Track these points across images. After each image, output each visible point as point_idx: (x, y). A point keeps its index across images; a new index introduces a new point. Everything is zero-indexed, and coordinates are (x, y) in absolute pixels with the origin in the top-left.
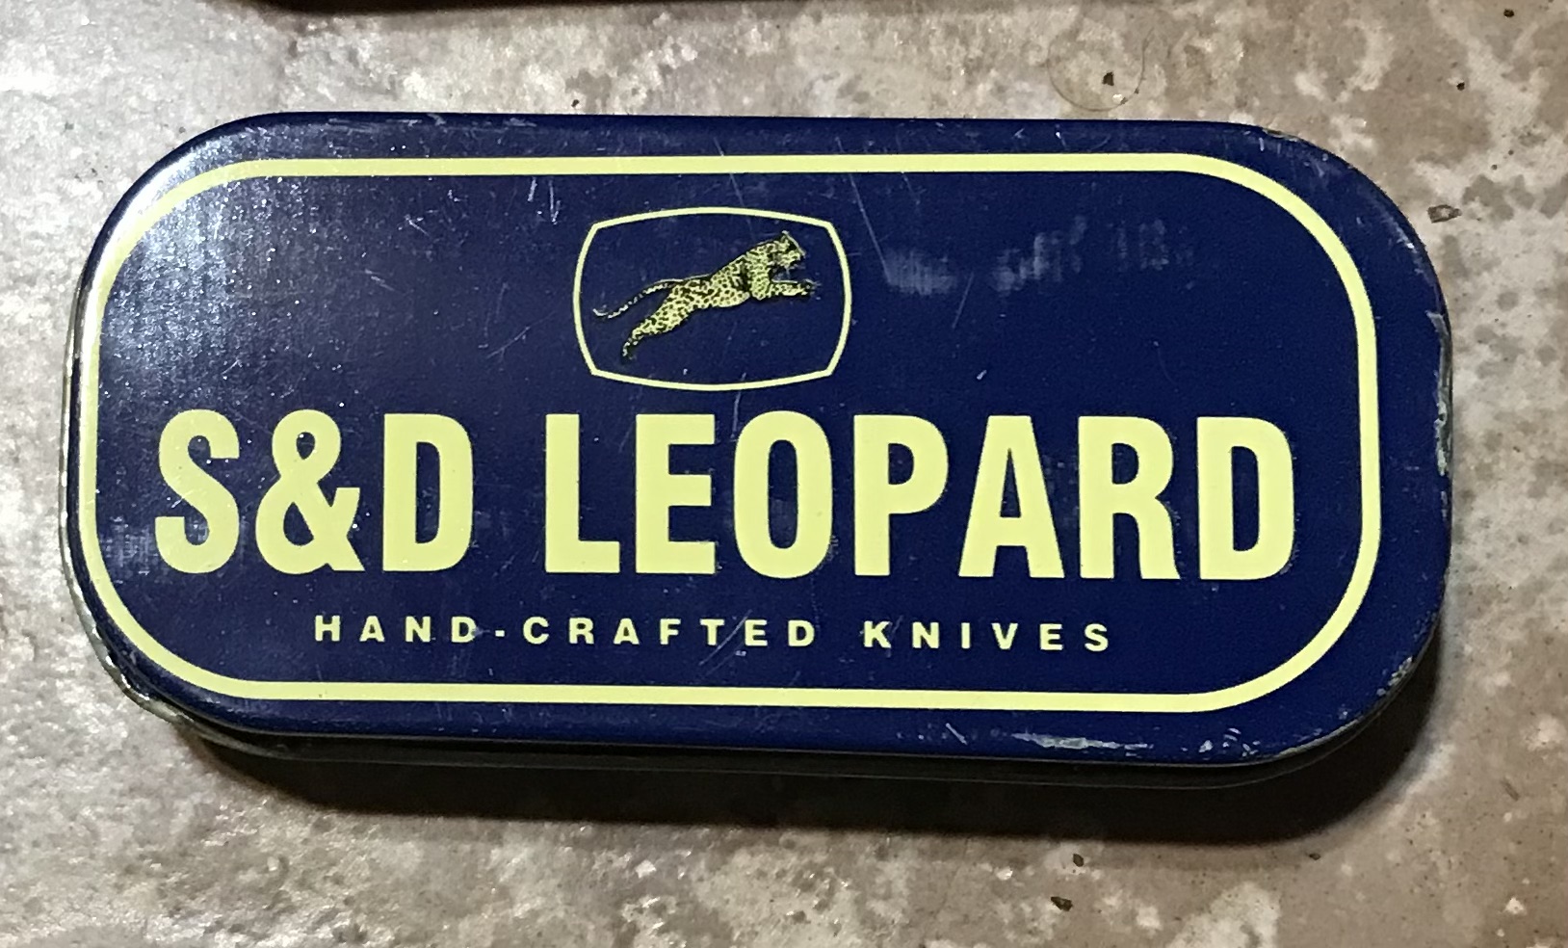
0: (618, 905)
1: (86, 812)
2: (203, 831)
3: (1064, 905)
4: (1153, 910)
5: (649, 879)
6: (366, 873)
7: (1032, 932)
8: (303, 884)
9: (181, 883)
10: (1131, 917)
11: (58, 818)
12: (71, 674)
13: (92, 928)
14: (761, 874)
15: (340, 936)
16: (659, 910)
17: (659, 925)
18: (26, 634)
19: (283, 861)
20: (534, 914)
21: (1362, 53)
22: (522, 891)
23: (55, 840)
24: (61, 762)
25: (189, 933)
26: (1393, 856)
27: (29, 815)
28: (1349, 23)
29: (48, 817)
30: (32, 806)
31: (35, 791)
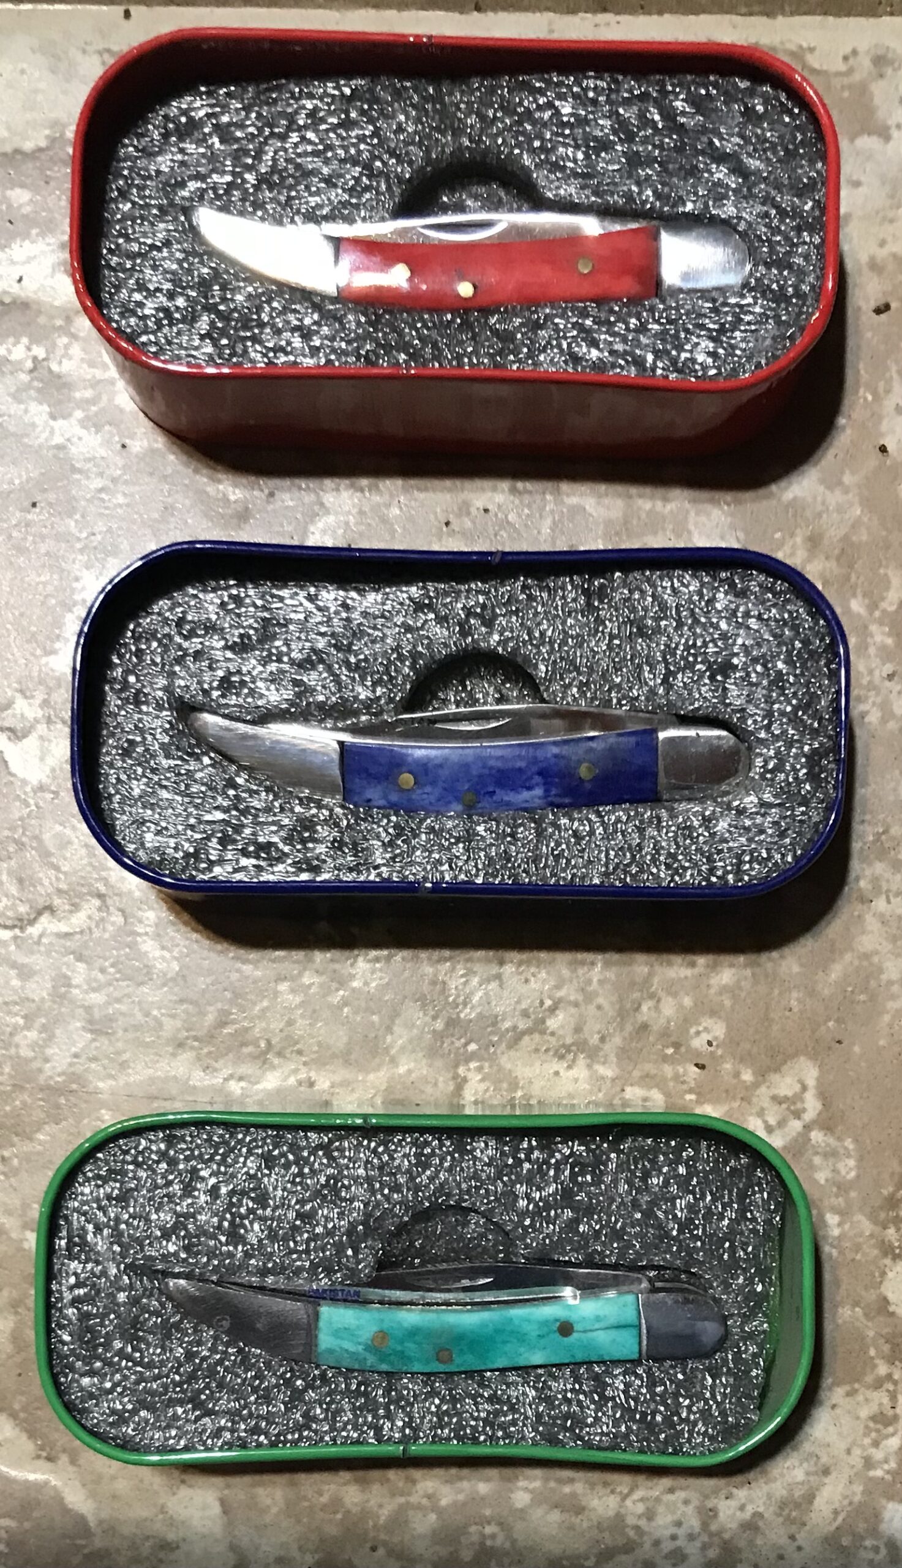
0: (456, 1066)
1: (155, 1012)
2: (223, 1024)
3: (702, 1067)
4: (750, 1071)
5: (473, 1053)
6: (316, 1048)
7: (683, 1082)
8: (280, 1054)
9: (210, 1053)
10: (737, 1075)
11: (139, 1016)
12: (146, 934)
13: (159, 1078)
14: (537, 1050)
15: (300, 1083)
16: (479, 1069)
17: (479, 1077)
18: (120, 910)
19: (269, 1042)
20: (410, 1071)
21: (888, 589)
22: (403, 1059)
23: (137, 1028)
24: (142, 983)
25: (215, 1081)
26: (882, 1043)
27: (123, 1014)
28: (882, 571)
29: (133, 1015)
30: (123, 1007)
31: (125, 1000)
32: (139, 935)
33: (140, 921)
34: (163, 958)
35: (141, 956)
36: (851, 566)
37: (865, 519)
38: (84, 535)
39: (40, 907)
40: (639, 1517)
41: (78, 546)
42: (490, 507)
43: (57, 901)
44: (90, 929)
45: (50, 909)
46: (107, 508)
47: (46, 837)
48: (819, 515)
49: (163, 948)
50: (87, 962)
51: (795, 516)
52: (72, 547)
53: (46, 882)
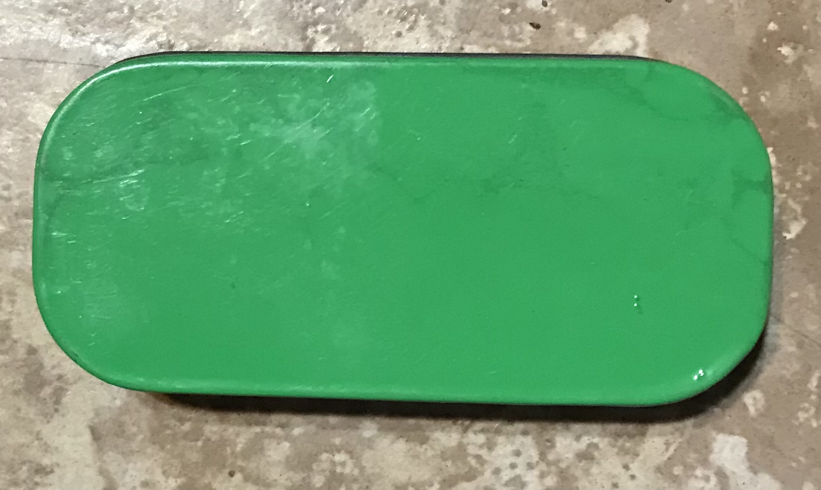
40: (481, 447)
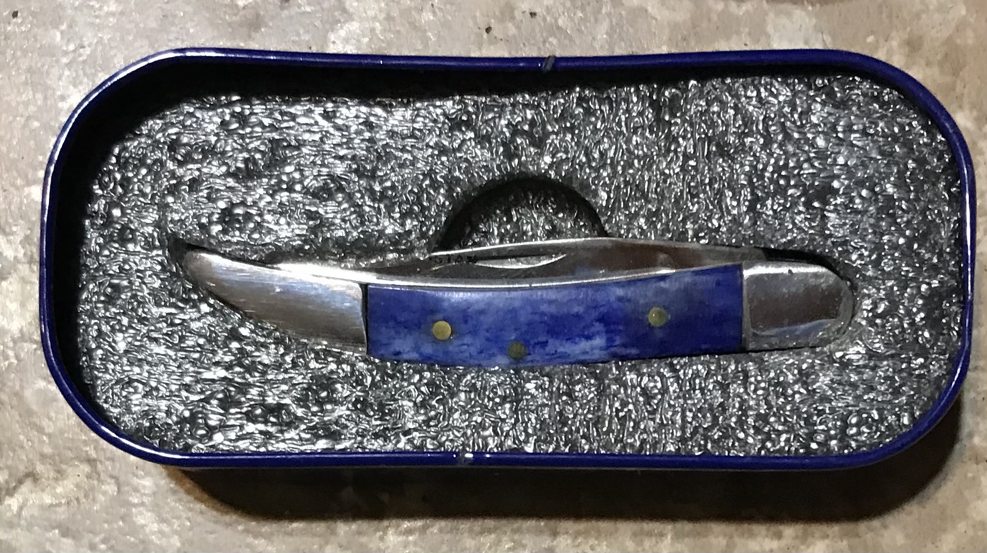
32: (135, 505)
33: (136, 490)
34: (161, 532)
35: (134, 529)
36: (955, 73)
37: (972, 20)
38: (71, 47)
39: (21, 474)
41: (65, 60)
42: (538, 10)
43: (40, 468)
44: (77, 499)
45: (32, 476)
46: (96, 17)
47: (28, 394)
48: (918, 16)
49: (163, 520)
50: (74, 538)
51: (890, 17)
52: (57, 61)
53: (27, 445)
